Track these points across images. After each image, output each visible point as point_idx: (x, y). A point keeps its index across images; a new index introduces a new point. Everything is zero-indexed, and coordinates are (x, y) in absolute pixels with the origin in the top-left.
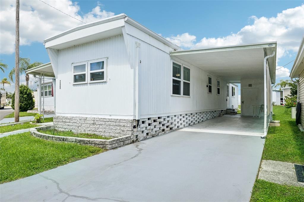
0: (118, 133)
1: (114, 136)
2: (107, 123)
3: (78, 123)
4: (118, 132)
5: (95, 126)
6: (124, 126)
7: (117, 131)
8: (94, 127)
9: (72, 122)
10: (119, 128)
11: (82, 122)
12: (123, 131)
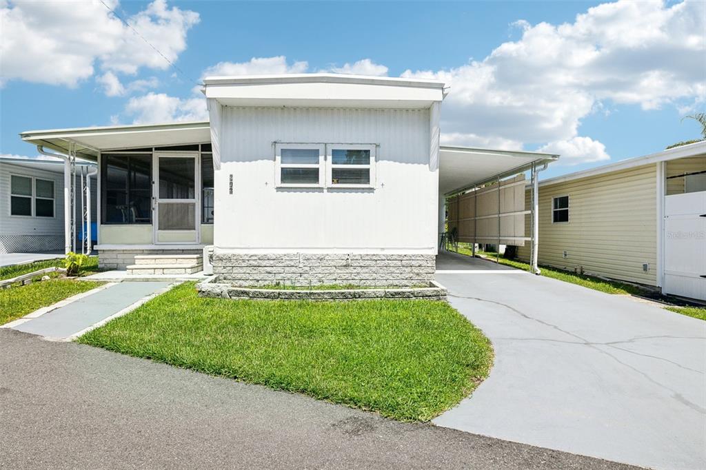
0: (406, 279)
1: (398, 284)
2: (382, 263)
3: (301, 265)
4: (407, 277)
5: (351, 270)
6: (419, 266)
7: (404, 275)
8: (347, 271)
9: (280, 265)
10: (408, 270)
11: (314, 263)
12: (418, 274)
